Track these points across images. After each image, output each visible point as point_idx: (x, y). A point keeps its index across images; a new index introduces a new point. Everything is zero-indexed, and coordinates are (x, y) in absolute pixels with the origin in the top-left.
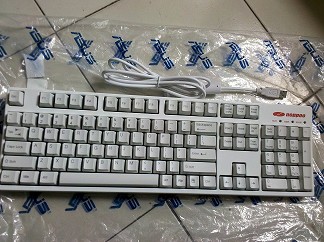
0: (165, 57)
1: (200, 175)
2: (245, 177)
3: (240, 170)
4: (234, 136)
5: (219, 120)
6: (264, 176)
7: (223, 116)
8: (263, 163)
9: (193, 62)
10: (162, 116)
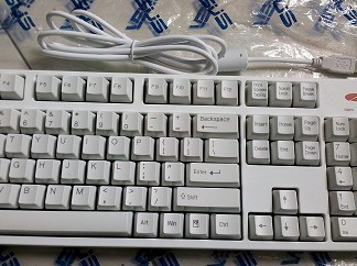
0: (151, 15)
1: (211, 212)
2: (299, 215)
3: (287, 202)
4: (272, 139)
5: (244, 110)
6: (335, 213)
7: (250, 102)
8: (332, 187)
9: (201, 21)
10: (139, 106)
